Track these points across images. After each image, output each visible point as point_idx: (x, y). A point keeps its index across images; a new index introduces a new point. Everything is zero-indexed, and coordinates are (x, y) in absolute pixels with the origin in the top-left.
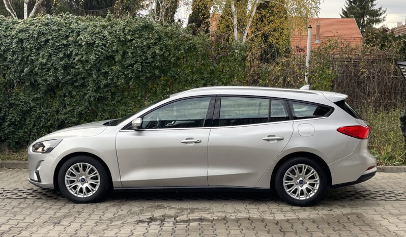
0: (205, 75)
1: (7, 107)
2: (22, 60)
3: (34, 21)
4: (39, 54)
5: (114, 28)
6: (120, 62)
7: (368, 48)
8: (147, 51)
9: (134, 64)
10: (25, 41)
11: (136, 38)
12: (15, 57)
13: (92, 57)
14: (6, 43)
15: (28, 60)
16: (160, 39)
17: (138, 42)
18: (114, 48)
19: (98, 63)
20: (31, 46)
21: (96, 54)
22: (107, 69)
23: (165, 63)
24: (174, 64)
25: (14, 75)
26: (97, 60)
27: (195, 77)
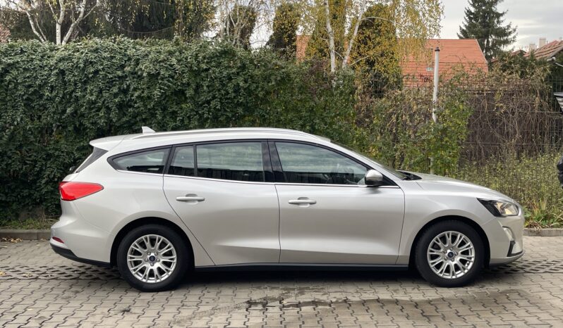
0: (304, 114)
1: (44, 159)
2: (63, 98)
3: (78, 47)
4: (86, 88)
5: (183, 55)
6: (192, 98)
7: (505, 77)
8: (228, 83)
9: (211, 100)
10: (67, 73)
11: (212, 67)
12: (54, 93)
13: (157, 93)
14: (42, 76)
15: (71, 97)
16: (243, 67)
17: (215, 72)
18: (185, 81)
19: (164, 100)
20: (76, 79)
21: (161, 88)
22: (175, 108)
23: (250, 98)
24: (262, 100)
25: (53, 117)
26: (162, 96)
27: (289, 116)
